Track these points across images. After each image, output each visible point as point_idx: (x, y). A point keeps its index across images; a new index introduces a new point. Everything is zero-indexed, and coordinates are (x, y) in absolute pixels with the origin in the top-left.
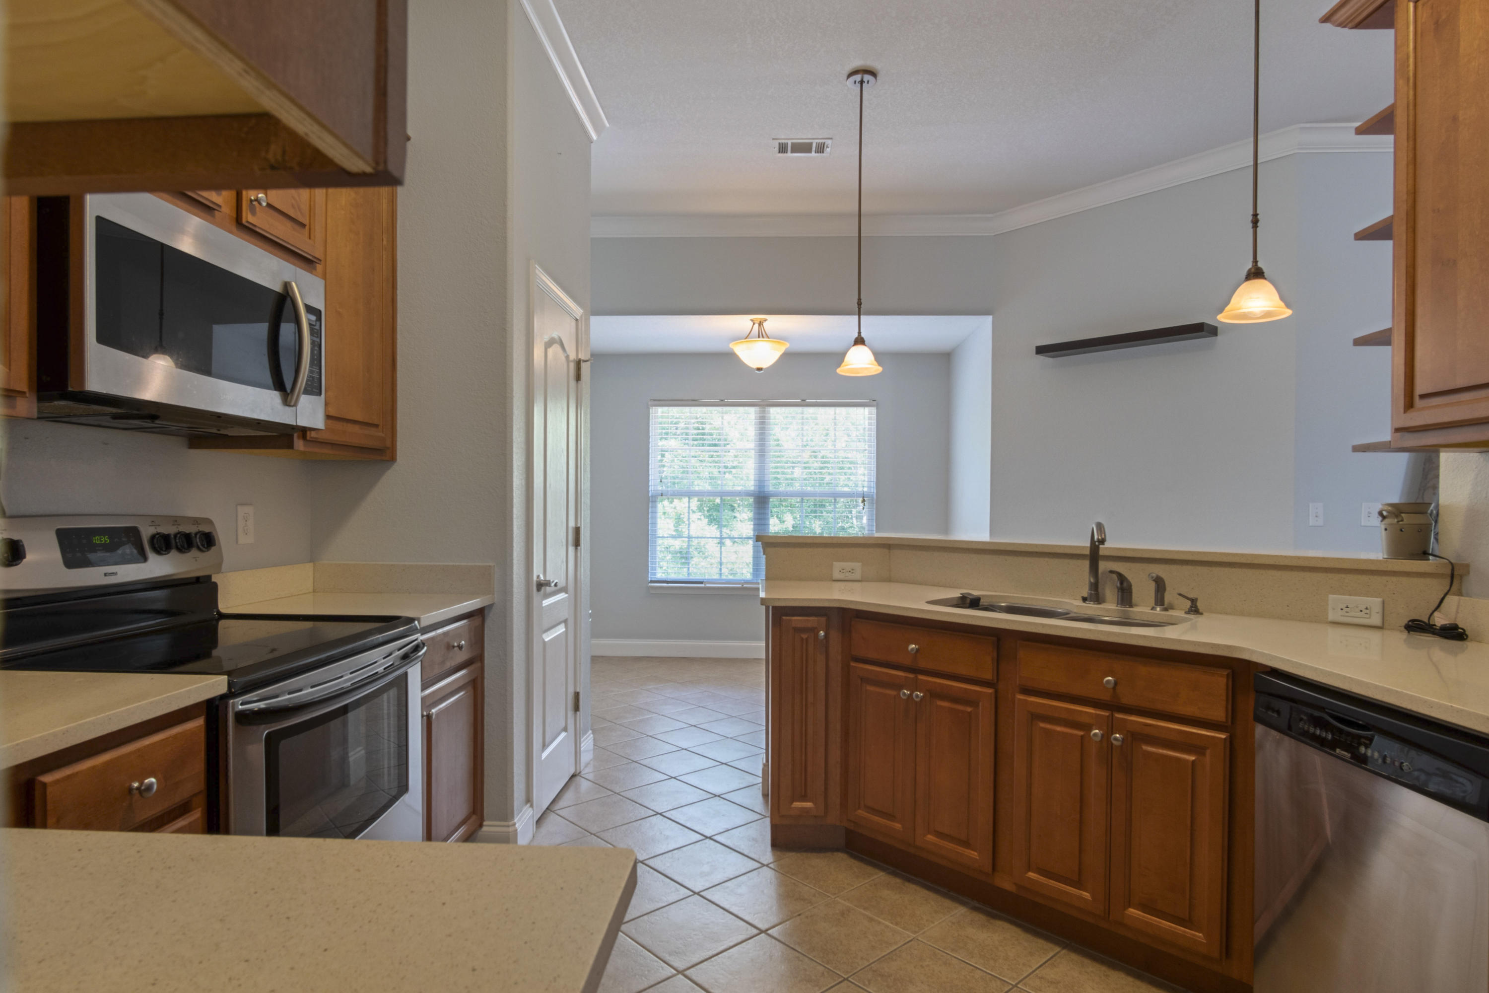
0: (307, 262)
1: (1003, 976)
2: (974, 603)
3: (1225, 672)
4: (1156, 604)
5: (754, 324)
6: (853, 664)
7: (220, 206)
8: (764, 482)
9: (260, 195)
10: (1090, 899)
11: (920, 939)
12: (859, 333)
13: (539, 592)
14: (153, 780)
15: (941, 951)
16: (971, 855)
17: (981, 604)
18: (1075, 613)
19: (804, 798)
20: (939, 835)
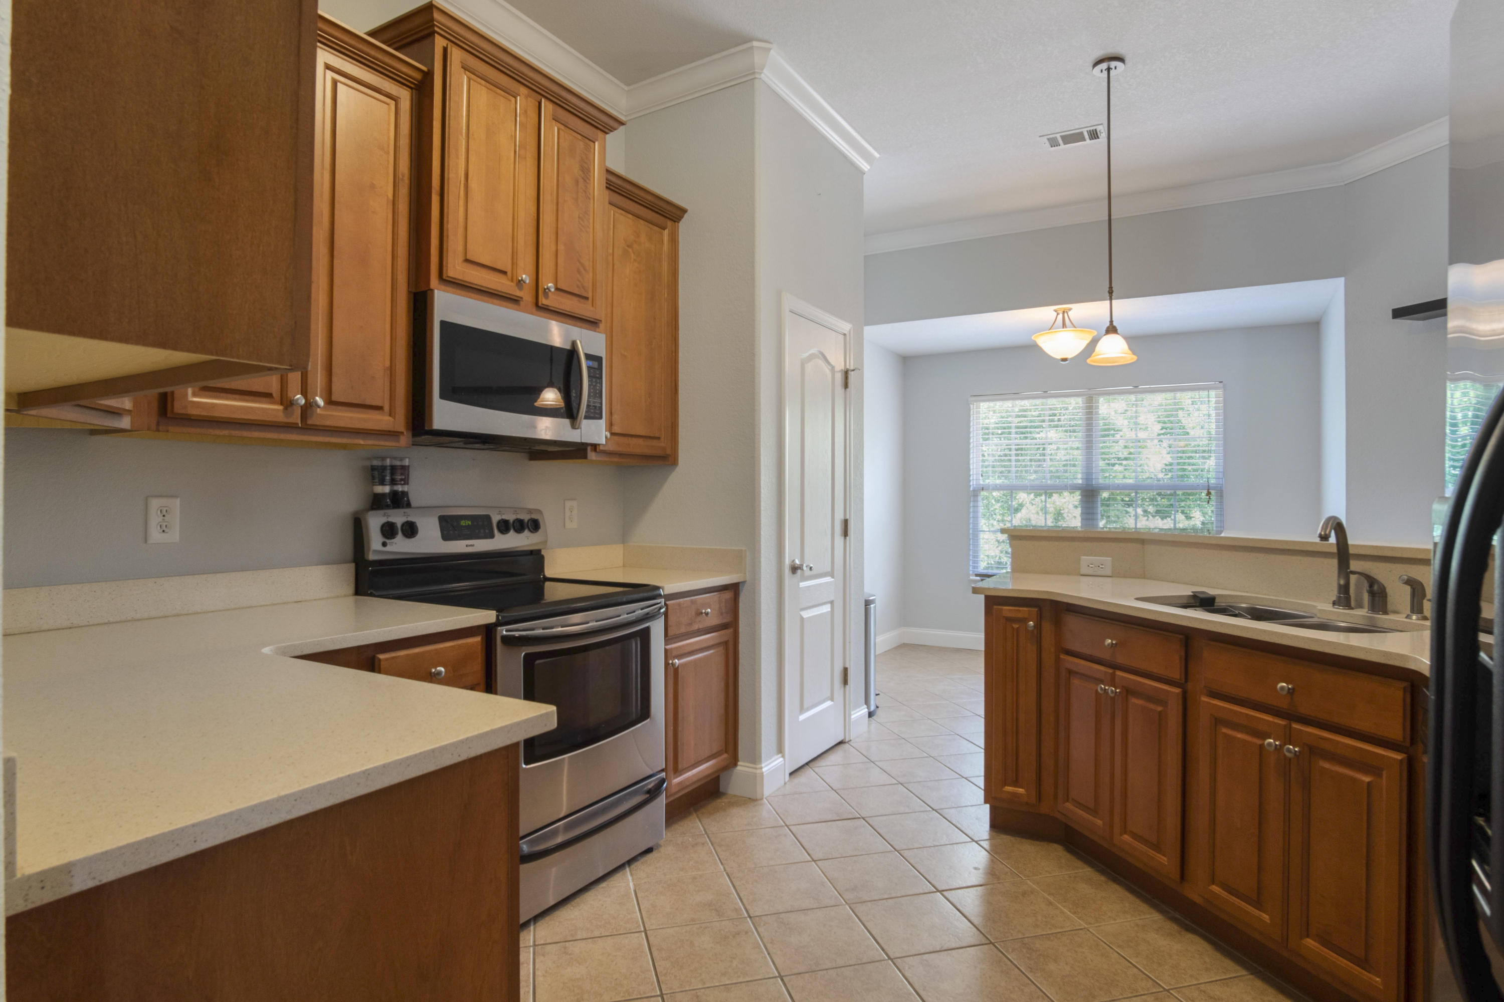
0: (592, 323)
1: (1160, 980)
2: (1206, 603)
3: (1404, 684)
4: (1413, 611)
5: (1058, 314)
6: (1062, 656)
7: (522, 298)
8: (1092, 475)
9: (549, 285)
10: (1269, 921)
11: (1091, 930)
12: (1111, 322)
13: (795, 575)
14: (442, 669)
15: (1107, 945)
16: (1161, 860)
17: (1216, 604)
18: (1319, 618)
19: (1016, 783)
20: (1135, 836)
